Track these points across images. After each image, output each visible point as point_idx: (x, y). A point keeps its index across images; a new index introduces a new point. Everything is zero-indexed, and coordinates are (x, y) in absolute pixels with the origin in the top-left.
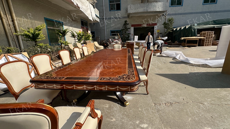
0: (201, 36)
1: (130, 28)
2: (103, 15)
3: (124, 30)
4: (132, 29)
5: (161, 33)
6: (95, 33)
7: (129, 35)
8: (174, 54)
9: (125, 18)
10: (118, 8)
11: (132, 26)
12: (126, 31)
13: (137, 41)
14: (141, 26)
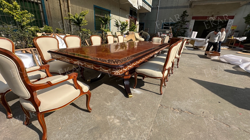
1: (189, 21)
2: (157, 4)
3: (180, 23)
4: (192, 22)
5: (238, 30)
6: (145, 24)
7: (186, 30)
9: (185, 8)
11: (193, 18)
12: (182, 24)
13: (195, 38)
14: (206, 19)
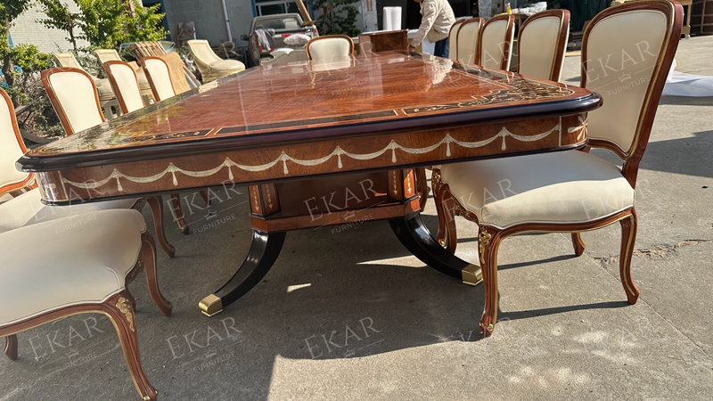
7: (353, 4)
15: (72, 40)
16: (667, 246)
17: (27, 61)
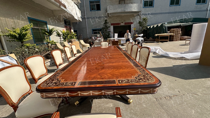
0: (171, 33)
1: (110, 27)
2: (84, 15)
3: (105, 28)
4: (112, 28)
5: (137, 30)
6: (78, 31)
7: (109, 33)
8: (154, 49)
10: (98, 8)
13: (117, 38)
14: (120, 25)
15: (60, 39)
16: (170, 96)
17: (52, 43)
